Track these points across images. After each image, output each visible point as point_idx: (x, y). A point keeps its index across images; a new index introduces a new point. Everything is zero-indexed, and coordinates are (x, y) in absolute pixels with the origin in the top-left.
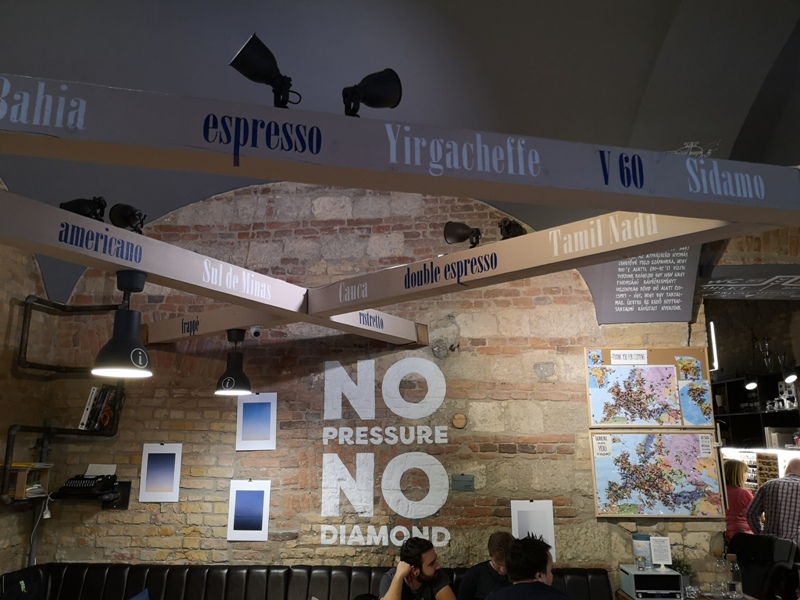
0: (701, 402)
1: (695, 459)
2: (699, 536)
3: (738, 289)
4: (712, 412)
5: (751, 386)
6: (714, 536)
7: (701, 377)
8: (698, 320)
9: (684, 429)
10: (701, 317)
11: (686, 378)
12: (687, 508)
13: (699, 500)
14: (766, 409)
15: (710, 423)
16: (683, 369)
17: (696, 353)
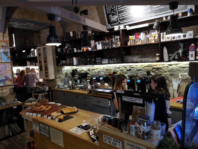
0: (7, 55)
1: (5, 71)
2: (7, 90)
3: (18, 25)
4: (10, 58)
5: (24, 51)
6: (11, 89)
7: (7, 49)
8: (6, 33)
9: (2, 63)
10: (7, 32)
11: (3, 49)
12: (3, 83)
13: (6, 81)
14: (27, 57)
15: (10, 61)
16: (1, 46)
17: (5, 42)
